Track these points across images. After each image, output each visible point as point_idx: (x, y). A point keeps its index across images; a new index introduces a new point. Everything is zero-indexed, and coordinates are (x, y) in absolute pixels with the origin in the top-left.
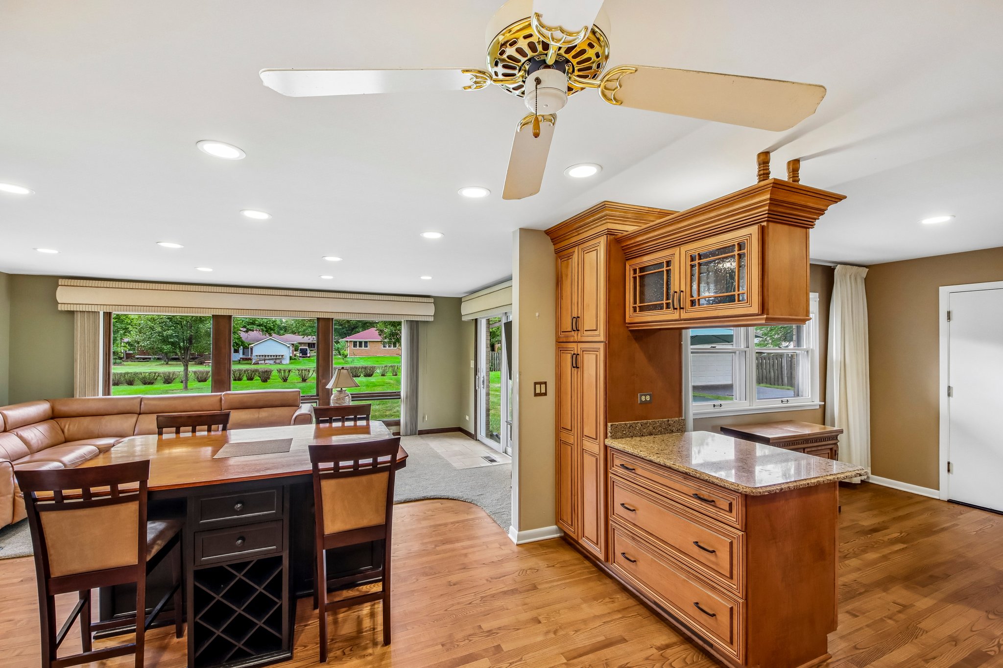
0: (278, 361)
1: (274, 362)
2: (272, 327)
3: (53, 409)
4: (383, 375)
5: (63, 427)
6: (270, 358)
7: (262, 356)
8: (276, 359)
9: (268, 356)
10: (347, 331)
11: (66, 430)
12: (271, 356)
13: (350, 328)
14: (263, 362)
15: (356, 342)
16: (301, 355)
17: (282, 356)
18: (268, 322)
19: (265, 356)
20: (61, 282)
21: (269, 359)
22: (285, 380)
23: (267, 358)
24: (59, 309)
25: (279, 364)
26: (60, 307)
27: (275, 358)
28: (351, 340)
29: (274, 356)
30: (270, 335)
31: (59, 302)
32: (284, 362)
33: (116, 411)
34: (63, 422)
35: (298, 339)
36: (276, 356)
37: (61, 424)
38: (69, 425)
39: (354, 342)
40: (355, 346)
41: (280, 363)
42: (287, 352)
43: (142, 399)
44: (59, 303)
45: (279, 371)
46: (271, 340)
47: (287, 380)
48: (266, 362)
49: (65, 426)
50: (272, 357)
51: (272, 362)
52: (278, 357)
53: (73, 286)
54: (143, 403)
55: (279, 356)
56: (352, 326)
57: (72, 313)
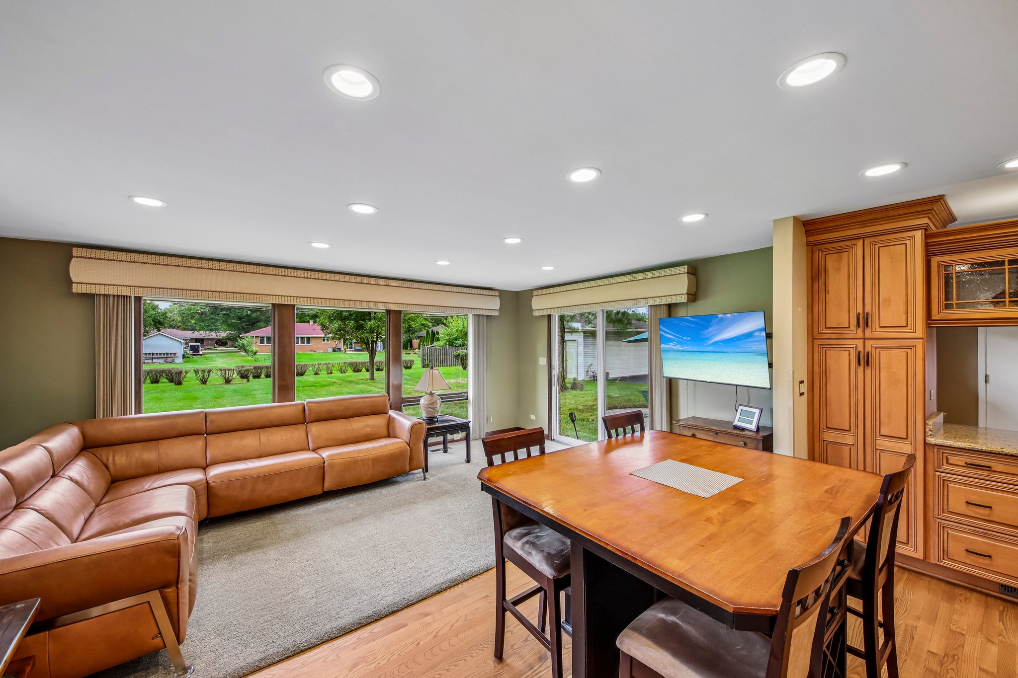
0: (169, 360)
1: (165, 361)
2: (162, 320)
3: (84, 435)
4: (316, 374)
5: (105, 461)
6: (159, 356)
7: (149, 354)
8: (167, 358)
9: (157, 354)
10: (246, 325)
11: (111, 466)
12: (160, 354)
13: (251, 323)
14: (150, 361)
15: (263, 337)
16: (191, 352)
17: (175, 354)
18: (157, 315)
19: (153, 354)
20: (75, 251)
21: (158, 358)
22: (204, 382)
23: (155, 356)
24: (74, 290)
25: (171, 363)
26: (75, 289)
27: (166, 356)
28: (257, 335)
29: (164, 354)
30: (159, 330)
31: (74, 280)
32: (177, 361)
33: (174, 433)
34: (104, 453)
35: (189, 334)
36: (167, 354)
37: (101, 456)
38: (114, 458)
39: (260, 337)
40: (262, 341)
41: (173, 362)
42: (179, 349)
43: (206, 415)
44: (73, 283)
45: (196, 372)
46: (159, 336)
47: (206, 382)
48: (154, 361)
49: (108, 460)
50: (162, 356)
51: (161, 361)
52: (169, 356)
53: (95, 259)
54: (208, 419)
55: (171, 354)
56: (253, 320)
57: (91, 297)
